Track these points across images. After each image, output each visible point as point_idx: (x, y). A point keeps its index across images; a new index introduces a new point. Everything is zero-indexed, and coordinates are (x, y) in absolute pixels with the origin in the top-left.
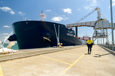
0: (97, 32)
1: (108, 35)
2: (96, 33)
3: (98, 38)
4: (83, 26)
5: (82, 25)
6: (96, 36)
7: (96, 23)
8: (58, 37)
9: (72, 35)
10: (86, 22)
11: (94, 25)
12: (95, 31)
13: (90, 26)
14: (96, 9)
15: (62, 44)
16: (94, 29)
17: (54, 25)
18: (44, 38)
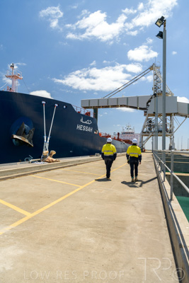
0: (150, 122)
1: (175, 130)
2: (150, 124)
3: (153, 136)
4: (121, 106)
5: (119, 104)
6: (148, 133)
7: (149, 101)
8: (47, 136)
9: (90, 130)
10: (127, 98)
11: (145, 106)
12: (148, 119)
13: (136, 108)
14: (151, 68)
15: (54, 153)
16: (145, 115)
17: (43, 102)
18: (15, 136)
